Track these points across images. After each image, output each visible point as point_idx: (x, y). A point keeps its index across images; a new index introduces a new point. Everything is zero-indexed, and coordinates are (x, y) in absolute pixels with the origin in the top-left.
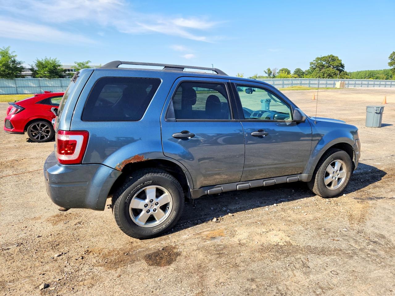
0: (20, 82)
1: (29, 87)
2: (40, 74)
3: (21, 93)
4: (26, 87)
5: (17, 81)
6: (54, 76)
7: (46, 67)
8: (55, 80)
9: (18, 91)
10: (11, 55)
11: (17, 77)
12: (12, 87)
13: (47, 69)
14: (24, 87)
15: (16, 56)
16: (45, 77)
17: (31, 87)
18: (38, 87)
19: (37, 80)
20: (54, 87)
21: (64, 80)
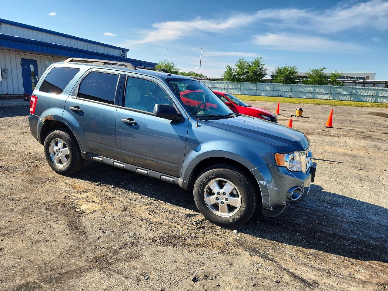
0: (260, 86)
1: (265, 90)
2: (276, 80)
3: (259, 95)
4: (264, 90)
5: (258, 85)
6: (287, 82)
7: (283, 74)
8: (288, 85)
9: (257, 93)
10: (260, 64)
11: (259, 81)
12: (253, 90)
13: (283, 75)
14: (262, 90)
15: (264, 64)
16: (280, 82)
17: (267, 90)
18: (272, 91)
19: (273, 85)
20: (285, 91)
21: (295, 85)
